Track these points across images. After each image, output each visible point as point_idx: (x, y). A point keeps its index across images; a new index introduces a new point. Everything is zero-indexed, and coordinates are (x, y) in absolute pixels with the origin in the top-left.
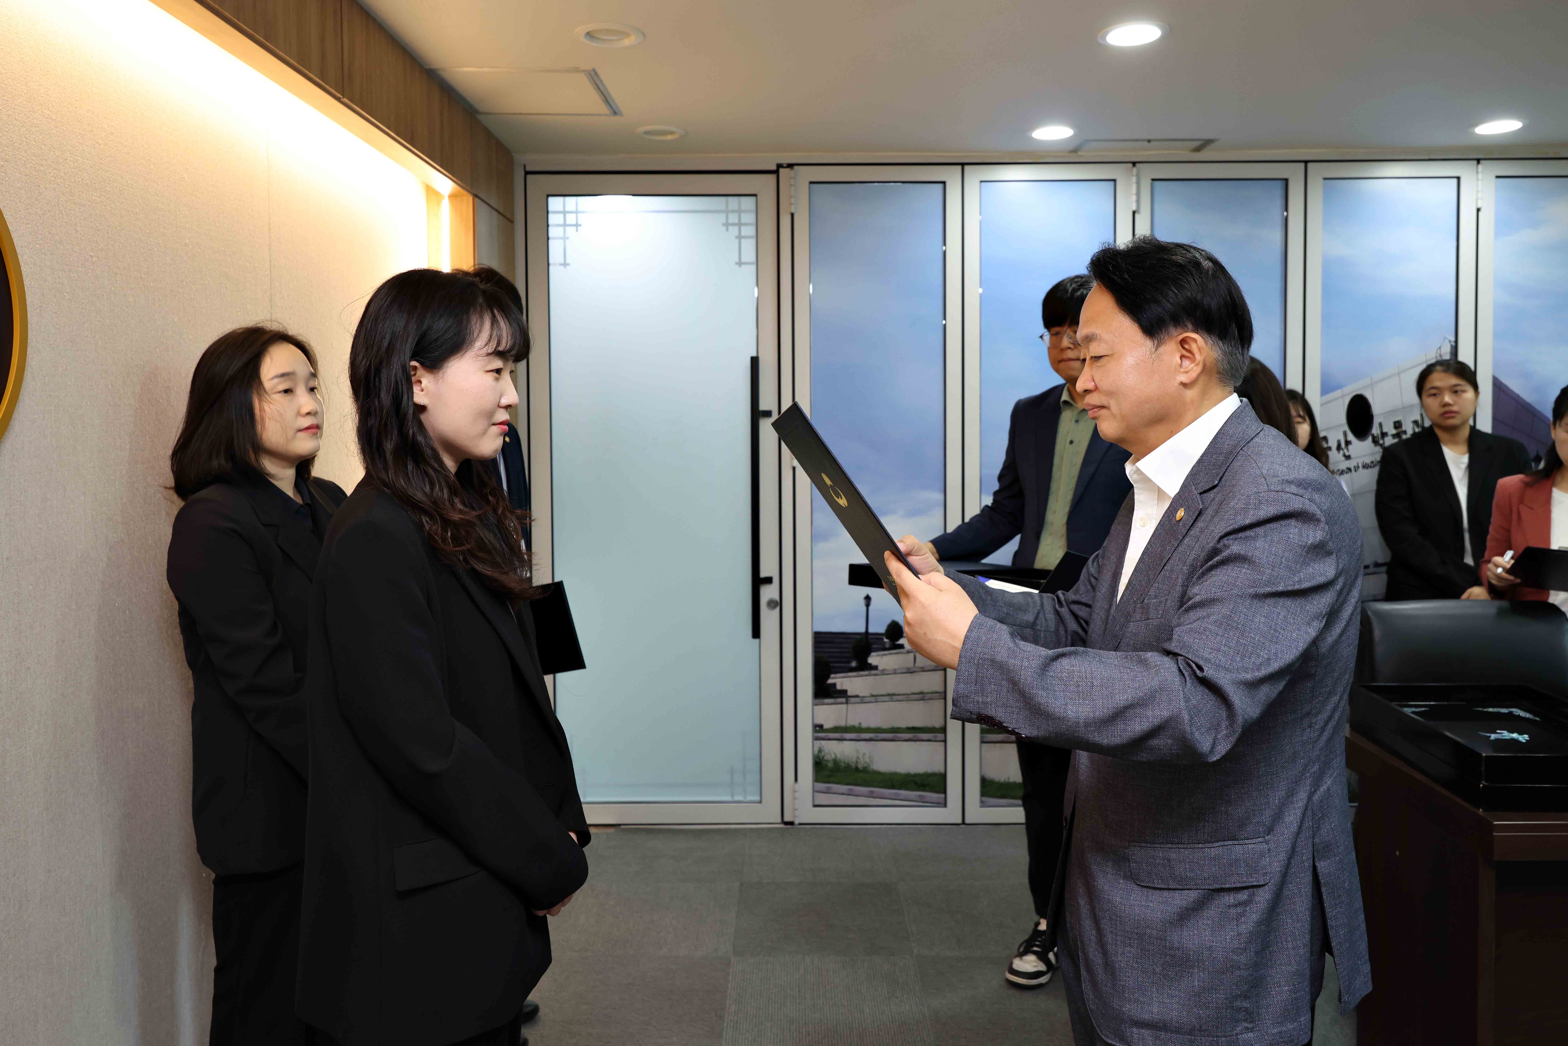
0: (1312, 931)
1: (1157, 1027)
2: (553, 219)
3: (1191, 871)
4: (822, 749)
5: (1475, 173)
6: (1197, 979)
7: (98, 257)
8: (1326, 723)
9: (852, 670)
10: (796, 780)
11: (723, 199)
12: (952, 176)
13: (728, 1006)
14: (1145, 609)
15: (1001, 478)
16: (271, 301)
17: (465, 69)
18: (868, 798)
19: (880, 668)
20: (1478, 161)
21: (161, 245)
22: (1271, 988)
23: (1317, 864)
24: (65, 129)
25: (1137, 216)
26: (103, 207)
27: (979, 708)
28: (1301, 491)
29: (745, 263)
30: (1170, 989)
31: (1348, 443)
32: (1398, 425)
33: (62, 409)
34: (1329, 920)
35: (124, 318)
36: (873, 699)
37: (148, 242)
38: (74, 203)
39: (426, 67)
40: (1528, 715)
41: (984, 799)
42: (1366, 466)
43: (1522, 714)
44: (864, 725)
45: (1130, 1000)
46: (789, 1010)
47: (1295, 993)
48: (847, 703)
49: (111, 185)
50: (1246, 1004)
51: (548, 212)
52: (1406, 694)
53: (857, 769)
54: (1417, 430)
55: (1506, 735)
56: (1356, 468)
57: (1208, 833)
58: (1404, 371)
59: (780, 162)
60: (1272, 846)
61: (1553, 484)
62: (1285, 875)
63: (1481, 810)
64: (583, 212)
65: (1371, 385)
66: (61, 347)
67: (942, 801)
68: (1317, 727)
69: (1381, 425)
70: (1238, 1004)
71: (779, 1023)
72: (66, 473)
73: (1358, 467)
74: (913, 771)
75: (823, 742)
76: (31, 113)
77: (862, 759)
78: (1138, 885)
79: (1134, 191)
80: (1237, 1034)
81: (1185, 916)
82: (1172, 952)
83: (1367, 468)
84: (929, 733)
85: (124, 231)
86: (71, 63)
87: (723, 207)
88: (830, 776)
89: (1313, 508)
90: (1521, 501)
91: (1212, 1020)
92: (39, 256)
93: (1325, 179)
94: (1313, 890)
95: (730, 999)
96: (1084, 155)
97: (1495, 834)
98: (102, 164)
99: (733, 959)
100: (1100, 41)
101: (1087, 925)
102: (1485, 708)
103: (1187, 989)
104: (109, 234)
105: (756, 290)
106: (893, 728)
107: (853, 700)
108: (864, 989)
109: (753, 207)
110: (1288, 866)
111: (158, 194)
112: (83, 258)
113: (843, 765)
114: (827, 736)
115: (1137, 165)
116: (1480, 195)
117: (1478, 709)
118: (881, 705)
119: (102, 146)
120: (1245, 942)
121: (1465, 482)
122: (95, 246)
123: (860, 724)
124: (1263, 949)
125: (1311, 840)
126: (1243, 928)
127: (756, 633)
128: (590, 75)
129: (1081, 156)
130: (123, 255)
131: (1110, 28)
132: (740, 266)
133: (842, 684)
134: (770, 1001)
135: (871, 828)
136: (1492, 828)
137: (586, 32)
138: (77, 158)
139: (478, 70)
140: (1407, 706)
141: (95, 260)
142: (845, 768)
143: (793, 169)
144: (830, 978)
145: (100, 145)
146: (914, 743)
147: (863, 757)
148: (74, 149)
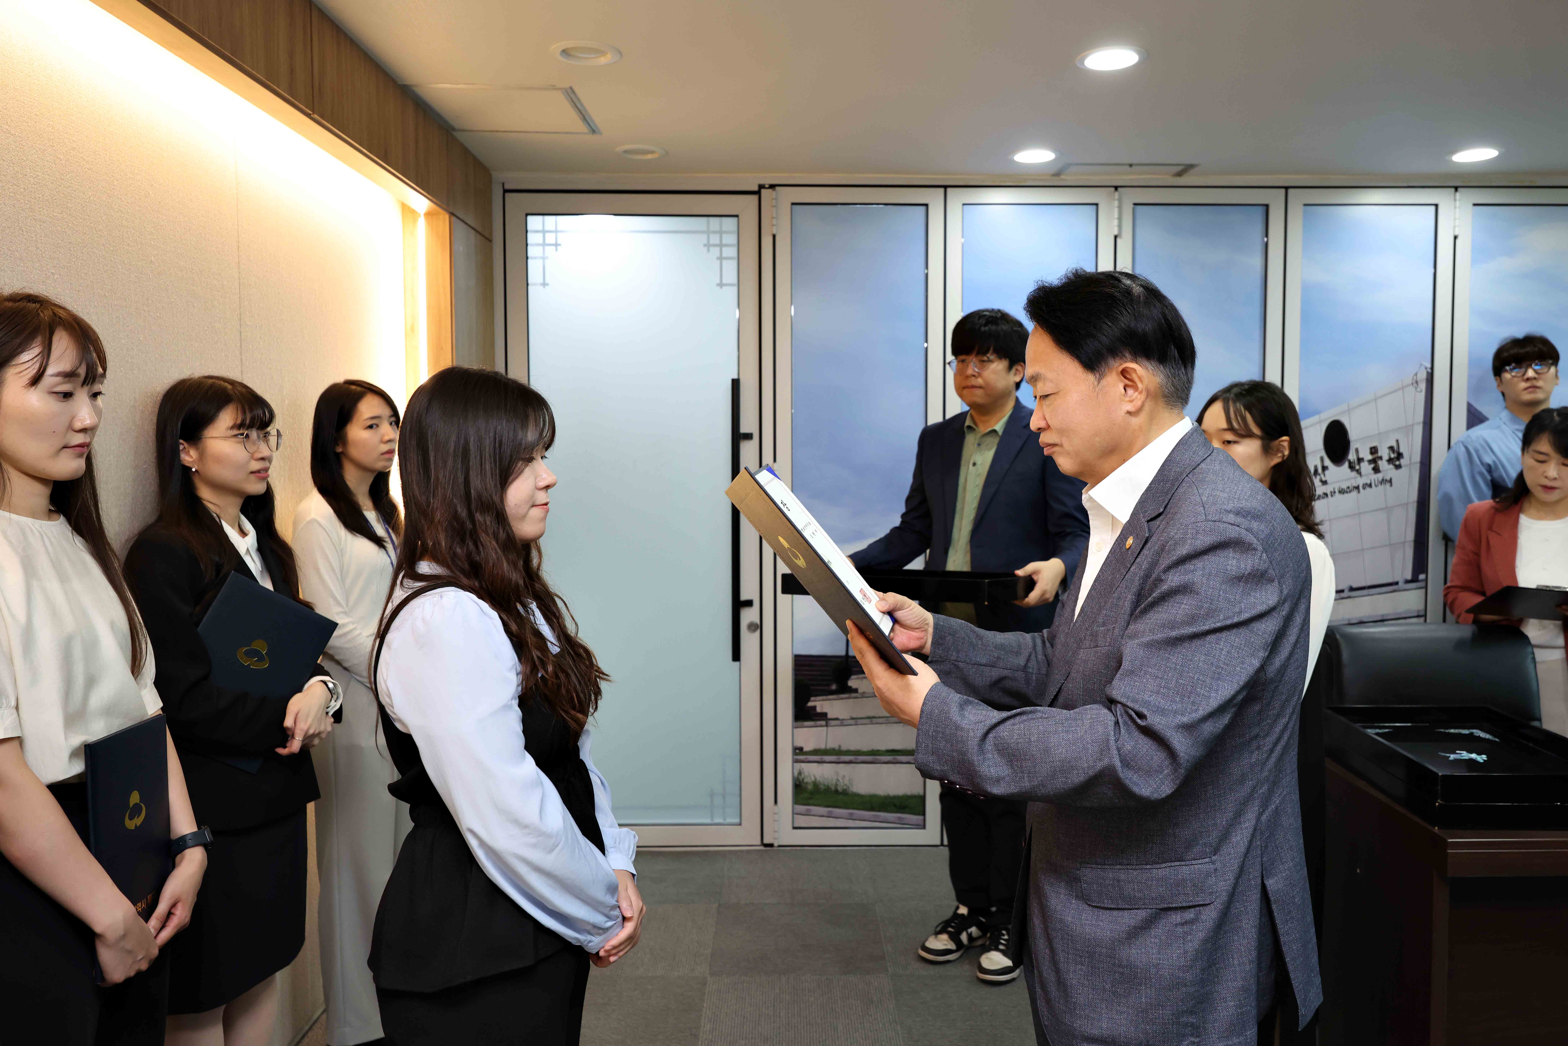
2: (532, 238)
3: (1140, 891)
4: (802, 771)
5: (1453, 200)
8: (1275, 744)
9: (832, 693)
10: (776, 802)
11: (704, 220)
12: (934, 198)
13: (703, 1025)
14: (1095, 636)
16: (240, 320)
17: (440, 86)
18: (846, 820)
19: (860, 691)
20: (1456, 188)
21: (126, 262)
22: (1218, 1003)
23: (1266, 882)
24: (24, 144)
25: (1118, 240)
26: (65, 223)
28: (1239, 520)
29: (725, 285)
31: (1324, 468)
32: (1374, 450)
36: (852, 722)
37: (112, 259)
38: (34, 219)
39: (400, 83)
40: (1488, 736)
42: (1342, 492)
43: (1482, 735)
44: (844, 748)
45: (1081, 1017)
48: (827, 726)
49: (73, 201)
50: (1192, 1020)
51: (527, 231)
52: (1372, 717)
53: (836, 791)
55: (1465, 755)
56: (1333, 493)
58: (1382, 396)
59: (762, 182)
60: (1218, 865)
61: (1520, 511)
63: (1436, 828)
64: (562, 232)
65: (1349, 410)
67: (921, 823)
69: (1357, 451)
70: (1184, 1019)
73: (1335, 492)
74: (892, 793)
75: (803, 765)
77: (841, 781)
78: (1089, 905)
79: (1116, 215)
82: (1121, 970)
83: (1343, 494)
84: (907, 755)
85: (87, 248)
87: (704, 228)
88: (811, 798)
89: (1250, 538)
91: (1159, 1035)
93: (1305, 205)
94: (1261, 908)
95: (705, 1019)
96: (1067, 179)
97: (1449, 851)
98: (63, 180)
99: (709, 978)
100: (1080, 66)
102: (1447, 729)
104: (71, 251)
105: (737, 312)
106: (873, 751)
107: (833, 723)
108: (838, 1008)
109: (735, 229)
111: (122, 211)
113: (822, 787)
114: (806, 758)
115: (1119, 189)
116: (1457, 221)
117: (1440, 730)
118: (861, 728)
119: (64, 161)
120: (1191, 960)
122: (57, 264)
123: (840, 746)
124: (1210, 967)
125: (1259, 859)
127: (736, 656)
128: (567, 92)
129: (1062, 180)
130: (86, 272)
131: (1088, 52)
132: (721, 287)
133: (822, 707)
134: (745, 1020)
135: (850, 850)
136: (1447, 845)
137: (562, 49)
138: (38, 173)
139: (453, 86)
140: (1370, 728)
141: (57, 278)
142: (825, 790)
143: (775, 190)
144: (806, 997)
145: (61, 160)
146: (893, 765)
147: (843, 779)
148: (34, 164)
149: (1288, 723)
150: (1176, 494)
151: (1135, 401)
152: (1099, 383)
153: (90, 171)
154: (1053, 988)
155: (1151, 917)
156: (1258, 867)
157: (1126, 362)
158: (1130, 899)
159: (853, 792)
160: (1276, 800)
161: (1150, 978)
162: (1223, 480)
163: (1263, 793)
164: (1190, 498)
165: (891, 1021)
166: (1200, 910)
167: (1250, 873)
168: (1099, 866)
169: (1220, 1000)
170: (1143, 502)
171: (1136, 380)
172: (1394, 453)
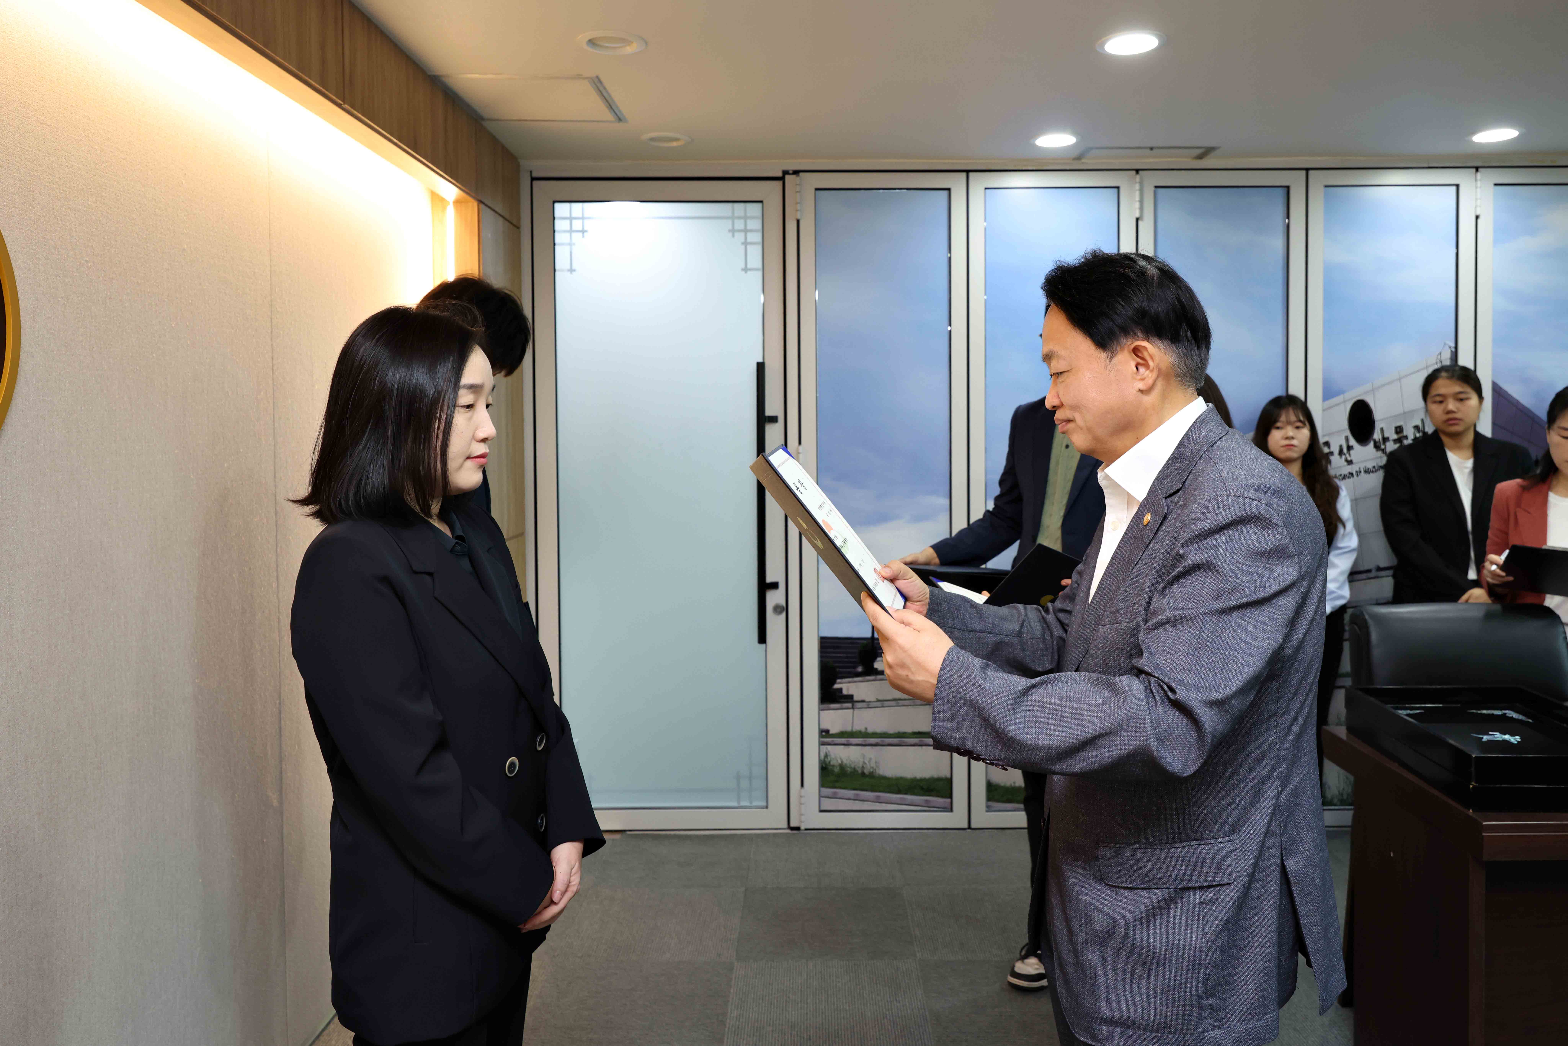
1: (1125, 1024)
2: (559, 225)
4: (828, 754)
5: (1474, 182)
6: (1165, 976)
7: (93, 262)
8: (1293, 722)
9: (858, 675)
10: (802, 785)
11: (730, 205)
12: (957, 183)
13: (729, 1011)
14: (1114, 612)
15: (1001, 483)
16: (271, 306)
17: (469, 76)
18: (873, 803)
20: (1477, 169)
21: (159, 250)
22: (1238, 986)
24: (60, 135)
25: (1140, 222)
26: (99, 212)
28: (1260, 496)
29: (750, 270)
30: (1138, 987)
31: (1350, 448)
32: (1399, 430)
33: (56, 413)
35: (120, 323)
36: (879, 704)
37: (145, 247)
38: (69, 208)
39: (429, 74)
40: (1521, 717)
41: (990, 803)
42: (1367, 471)
43: (1515, 715)
44: (870, 730)
46: (790, 1015)
47: (1261, 991)
48: (853, 708)
49: (108, 191)
50: (1212, 1002)
51: (554, 218)
52: (1402, 697)
53: (863, 774)
54: (1418, 435)
55: (1498, 736)
56: (1358, 473)
58: (1404, 377)
59: (786, 168)
61: (1549, 489)
62: (1253, 874)
63: (1471, 811)
64: (589, 218)
65: (1373, 390)
66: (55, 352)
67: (948, 806)
69: (1382, 430)
70: (1204, 1001)
71: (780, 1028)
72: (60, 477)
73: (1360, 472)
74: (919, 775)
75: (829, 747)
76: (25, 118)
77: (868, 764)
78: (1108, 885)
79: (1137, 198)
80: (1203, 1032)
81: (1152, 914)
82: (1140, 951)
83: (1369, 473)
85: (121, 236)
86: (66, 69)
87: (729, 214)
88: (836, 781)
89: (1270, 513)
90: (1518, 505)
92: (32, 261)
93: (1326, 186)
95: (732, 1004)
96: (1088, 163)
97: (1484, 834)
98: (98, 169)
99: (736, 964)
100: (1101, 51)
102: (1479, 710)
103: (1154, 986)
104: (105, 239)
105: (762, 297)
106: (899, 733)
107: (858, 705)
108: (866, 994)
109: (759, 214)
110: (1256, 864)
111: (155, 200)
112: (78, 264)
113: (849, 769)
114: (833, 741)
115: (1140, 172)
116: (1479, 201)
117: (1472, 711)
118: (887, 710)
119: (99, 152)
122: (91, 252)
123: (866, 729)
124: (1230, 948)
125: (1279, 839)
127: (762, 638)
128: (594, 81)
129: (1083, 163)
130: (119, 260)
131: (1108, 37)
132: (746, 272)
133: (848, 689)
134: (772, 1006)
135: (876, 833)
136: (1481, 828)
137: (588, 39)
138: (73, 163)
139: (482, 76)
140: (1401, 709)
141: (91, 265)
142: (851, 772)
143: (799, 176)
144: (833, 982)
145: (96, 150)
146: (920, 748)
147: (870, 761)
148: (69, 155)
149: (1305, 701)
150: (1194, 470)
151: (1147, 379)
152: (1111, 361)
153: (124, 161)
154: (1071, 969)
155: (1171, 897)
156: (1277, 847)
157: (1138, 340)
159: (879, 775)
160: (1296, 780)
161: (1169, 959)
162: (1241, 457)
163: (1281, 772)
165: (920, 1007)
166: (1219, 890)
167: (1269, 853)
171: (1148, 358)
172: (1419, 432)
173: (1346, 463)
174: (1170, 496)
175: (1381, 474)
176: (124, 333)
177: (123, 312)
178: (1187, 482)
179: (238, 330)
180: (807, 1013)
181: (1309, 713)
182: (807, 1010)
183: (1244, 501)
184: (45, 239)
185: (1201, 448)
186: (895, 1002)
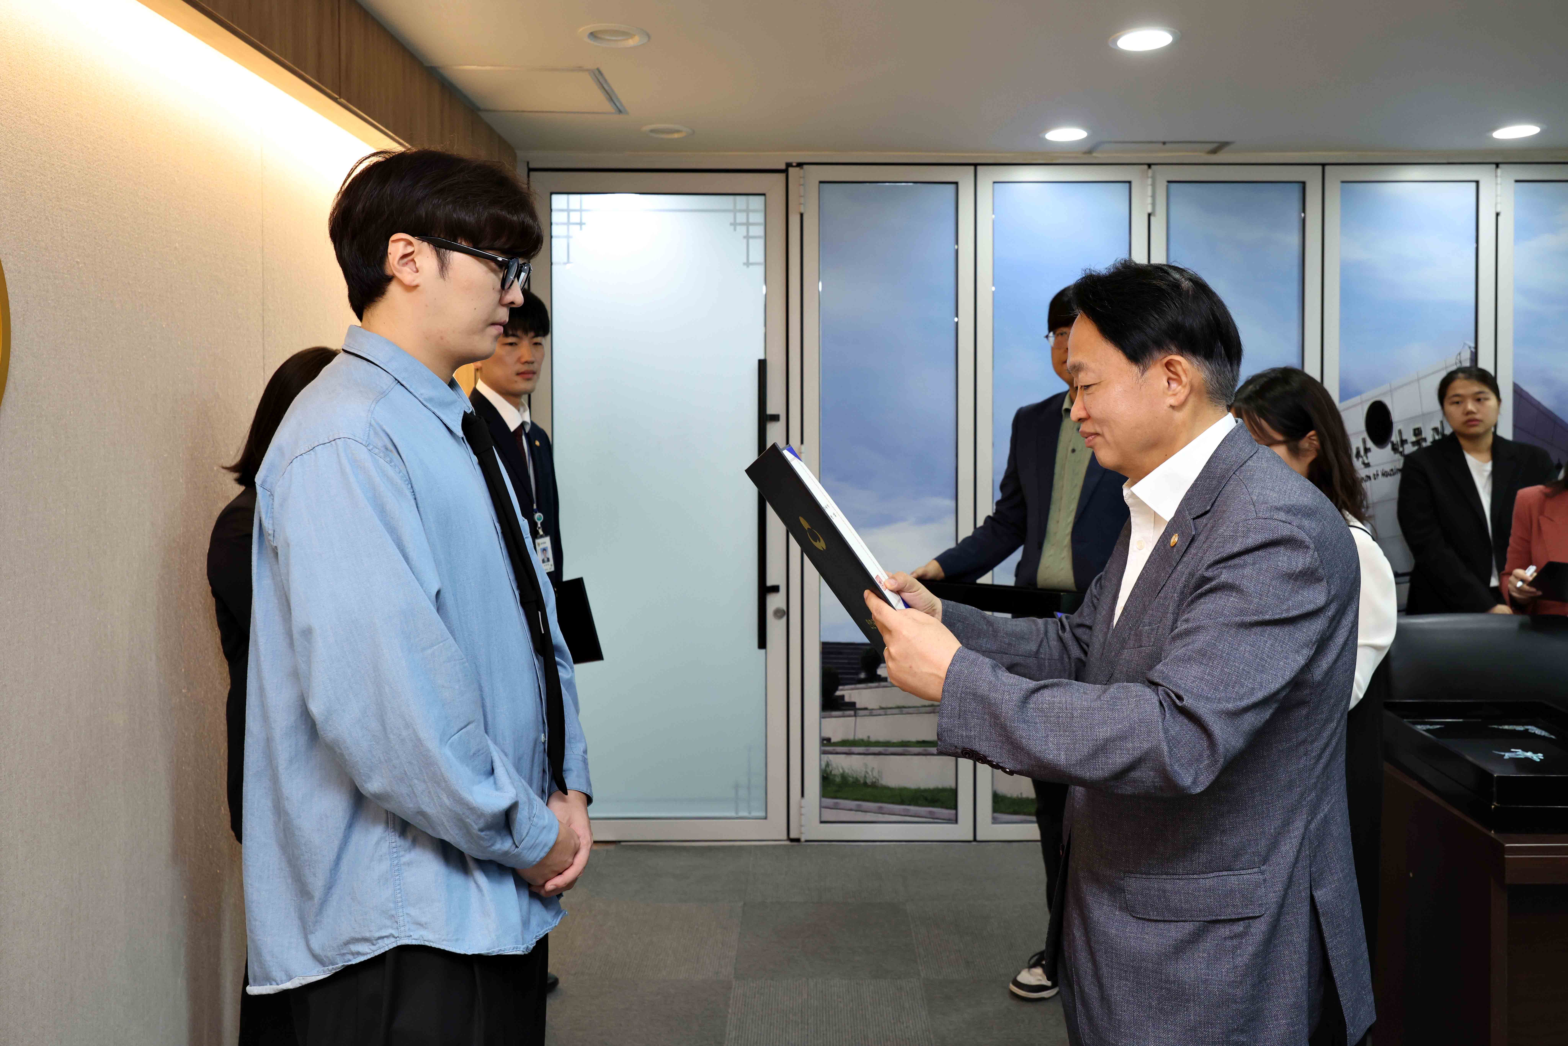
0: (1310, 962)
2: (557, 217)
4: (830, 763)
5: (1494, 177)
7: (85, 263)
8: (1323, 750)
9: (861, 681)
10: (803, 795)
11: (730, 198)
12: (964, 177)
13: (728, 1032)
14: (1139, 636)
16: (263, 304)
17: (467, 67)
18: (876, 815)
20: (1497, 165)
21: (150, 249)
23: (1315, 894)
24: (53, 134)
25: (1152, 218)
26: (91, 212)
27: (963, 742)
28: (1290, 518)
29: (753, 264)
31: (1367, 450)
32: (1417, 432)
33: (45, 418)
34: (1330, 950)
35: (110, 325)
36: (881, 712)
37: (137, 246)
38: (61, 208)
39: (427, 67)
40: (1543, 733)
41: (996, 815)
42: (1385, 474)
43: (1538, 731)
44: (873, 739)
46: (790, 1036)
48: (855, 716)
49: (100, 190)
51: (551, 211)
52: (1422, 712)
53: (865, 784)
54: (1437, 437)
55: (1520, 754)
56: (1376, 476)
57: (1203, 863)
58: (1425, 377)
59: (789, 161)
60: (1267, 875)
62: (1281, 906)
63: (1493, 832)
64: (587, 211)
65: (1391, 391)
66: (44, 356)
67: (953, 817)
68: (1313, 754)
69: (1400, 432)
72: (48, 484)
73: (1378, 475)
74: (923, 785)
75: (830, 756)
76: (17, 118)
77: (870, 773)
78: (1134, 917)
79: (1150, 193)
81: (1180, 948)
82: (1168, 986)
83: (1387, 476)
85: (112, 236)
87: (731, 207)
88: (837, 791)
89: (1302, 535)
92: (23, 263)
93: (1343, 182)
94: (1310, 921)
95: (730, 1025)
96: (1098, 156)
97: (1506, 856)
98: (90, 168)
99: (734, 983)
100: (1111, 45)
101: (1083, 958)
102: (1501, 725)
103: (1183, 1023)
104: (96, 239)
105: (764, 287)
106: (902, 742)
107: (861, 713)
109: (762, 207)
110: (1285, 896)
111: (147, 198)
112: (69, 265)
113: (851, 779)
114: (834, 750)
115: (1153, 167)
116: (1499, 199)
117: (1493, 726)
118: (890, 718)
119: (91, 150)
121: (1489, 488)
122: (82, 252)
123: (869, 737)
124: (1260, 982)
125: (1308, 869)
126: (1239, 961)
127: (762, 643)
128: (594, 74)
129: (1096, 157)
130: (111, 260)
131: (1121, 33)
132: (748, 266)
133: (850, 696)
134: (772, 1027)
135: (880, 845)
136: (1504, 850)
137: (590, 32)
138: (65, 162)
139: (480, 68)
140: (1419, 723)
141: (82, 267)
142: (853, 782)
143: (802, 168)
144: (835, 1002)
145: (88, 149)
146: (924, 757)
147: (872, 771)
148: (61, 154)
149: (1336, 728)
150: (1223, 492)
151: (1179, 394)
152: (1143, 374)
153: (117, 159)
158: (1176, 910)
159: (881, 784)
164: (1239, 497)
165: (924, 1028)
166: (1249, 923)
167: (1300, 884)
168: (1144, 876)
169: (1271, 1017)
170: (1189, 499)
171: (1181, 373)
172: (1438, 434)
173: (1363, 466)
174: (1198, 517)
175: (1398, 477)
176: (115, 335)
177: (113, 314)
178: (1216, 503)
179: (229, 330)
180: (808, 1035)
181: (1340, 739)
182: (807, 1031)
183: (1274, 524)
184: (36, 240)
185: (1231, 468)
186: (899, 1023)
